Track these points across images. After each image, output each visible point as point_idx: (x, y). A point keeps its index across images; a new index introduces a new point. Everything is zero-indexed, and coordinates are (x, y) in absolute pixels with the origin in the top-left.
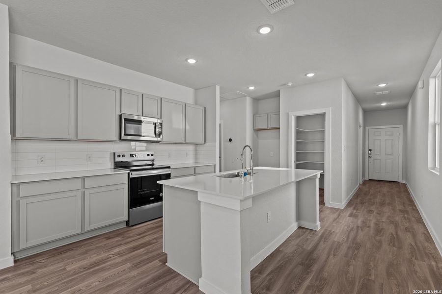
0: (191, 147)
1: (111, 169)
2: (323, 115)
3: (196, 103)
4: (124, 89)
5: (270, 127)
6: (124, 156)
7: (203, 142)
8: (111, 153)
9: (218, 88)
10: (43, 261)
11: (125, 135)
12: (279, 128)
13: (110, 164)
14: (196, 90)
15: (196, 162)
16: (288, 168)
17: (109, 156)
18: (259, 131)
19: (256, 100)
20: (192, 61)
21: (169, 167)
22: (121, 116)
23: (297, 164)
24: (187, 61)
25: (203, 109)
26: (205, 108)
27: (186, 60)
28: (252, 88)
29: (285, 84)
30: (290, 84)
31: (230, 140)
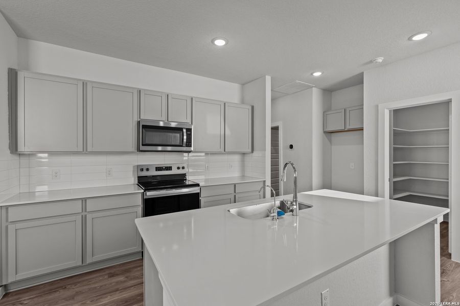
0: (237, 158)
1: (134, 184)
2: (448, 103)
3: (243, 102)
4: (143, 89)
5: (348, 127)
6: (148, 170)
7: (250, 150)
8: (134, 167)
9: (268, 79)
10: (25, 302)
11: (143, 145)
12: (362, 129)
13: (133, 179)
14: (243, 85)
15: (243, 176)
16: (377, 195)
17: (132, 170)
18: (333, 134)
19: (328, 92)
20: (220, 43)
21: (198, 185)
22: (139, 123)
23: (394, 182)
24: (214, 44)
25: (250, 108)
26: (253, 107)
27: (213, 41)
28: (317, 74)
29: (371, 62)
30: (380, 60)
31: (291, 147)
